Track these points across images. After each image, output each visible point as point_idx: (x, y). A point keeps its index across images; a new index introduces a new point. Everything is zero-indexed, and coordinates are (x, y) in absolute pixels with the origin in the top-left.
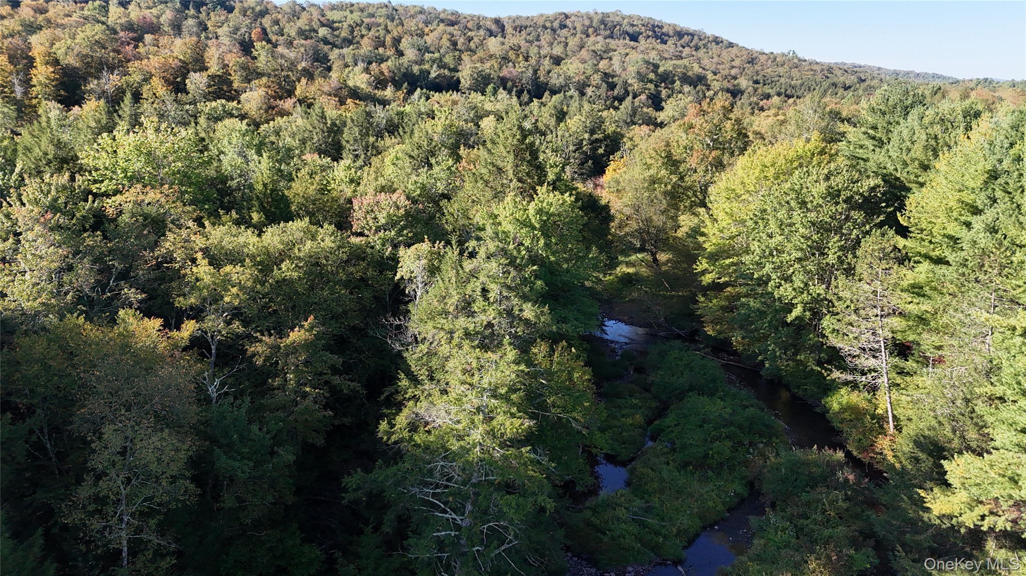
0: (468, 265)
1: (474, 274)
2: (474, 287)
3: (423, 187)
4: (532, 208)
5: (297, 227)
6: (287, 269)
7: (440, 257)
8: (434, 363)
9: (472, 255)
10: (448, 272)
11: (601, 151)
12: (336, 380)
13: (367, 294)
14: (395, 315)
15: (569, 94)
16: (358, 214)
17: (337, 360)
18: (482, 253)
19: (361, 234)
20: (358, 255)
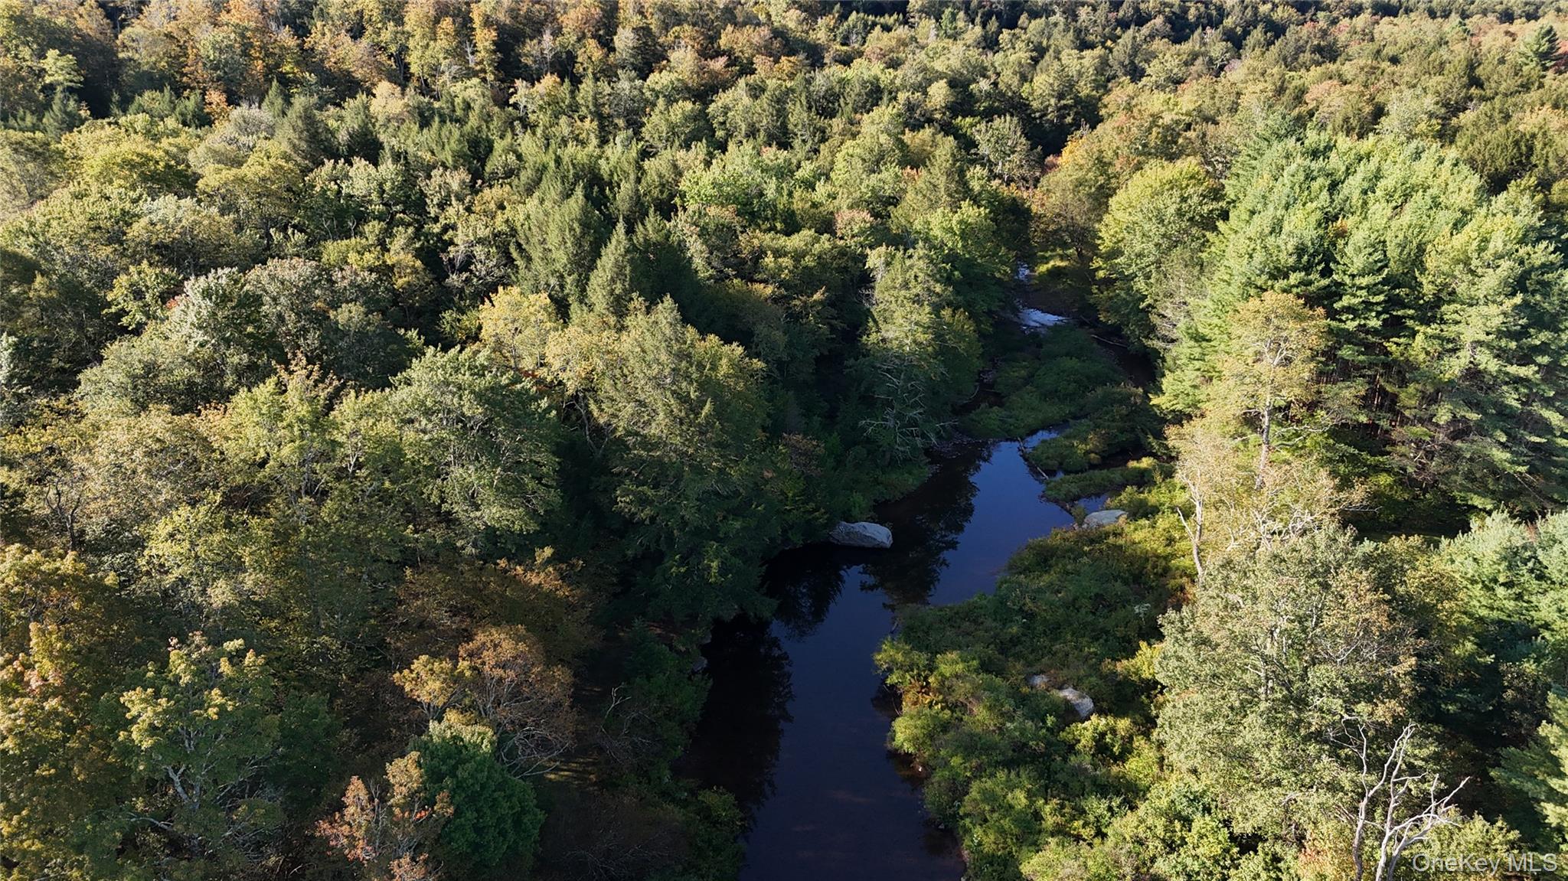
0: (908, 262)
1: (911, 267)
2: (911, 274)
3: (873, 190)
4: (956, 218)
5: (807, 234)
6: (808, 261)
7: (893, 257)
8: (887, 314)
9: (910, 257)
10: (897, 264)
11: (1069, 120)
12: (834, 322)
13: (848, 277)
14: (867, 288)
15: (1052, 19)
16: (840, 224)
17: (834, 312)
18: (916, 257)
19: (841, 238)
20: (843, 252)
